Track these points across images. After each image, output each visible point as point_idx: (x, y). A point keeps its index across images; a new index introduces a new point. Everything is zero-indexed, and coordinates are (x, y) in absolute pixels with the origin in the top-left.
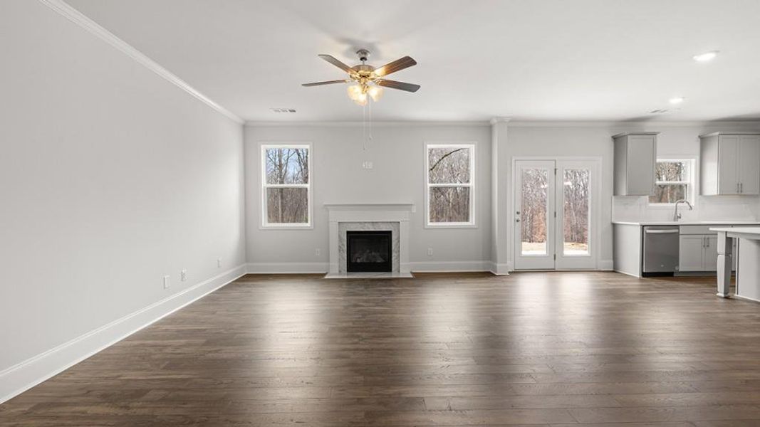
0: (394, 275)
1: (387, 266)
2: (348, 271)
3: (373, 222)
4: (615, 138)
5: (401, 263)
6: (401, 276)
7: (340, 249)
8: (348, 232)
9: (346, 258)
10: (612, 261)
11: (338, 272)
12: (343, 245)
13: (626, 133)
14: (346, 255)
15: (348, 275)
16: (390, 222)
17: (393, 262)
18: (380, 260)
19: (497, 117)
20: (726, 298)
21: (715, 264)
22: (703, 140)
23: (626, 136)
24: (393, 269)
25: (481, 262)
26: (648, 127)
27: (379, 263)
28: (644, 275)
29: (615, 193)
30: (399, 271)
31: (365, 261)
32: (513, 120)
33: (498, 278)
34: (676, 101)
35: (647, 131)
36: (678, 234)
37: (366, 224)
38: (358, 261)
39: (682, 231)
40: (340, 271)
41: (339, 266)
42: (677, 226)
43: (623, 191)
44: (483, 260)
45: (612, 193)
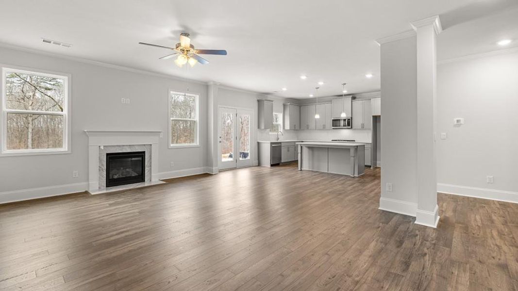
0: (146, 184)
1: (141, 178)
2: (107, 187)
3: (130, 145)
4: (258, 101)
5: (152, 174)
6: (152, 184)
7: (100, 169)
8: (108, 154)
9: (105, 176)
10: (257, 161)
11: (98, 188)
12: (103, 165)
13: (264, 99)
14: (105, 173)
15: (107, 190)
16: (144, 145)
17: (146, 174)
18: (134, 174)
19: (214, 82)
20: (301, 170)
21: (297, 158)
22: (285, 106)
23: (263, 101)
24: (146, 180)
25: (202, 168)
26: (269, 97)
27: (133, 177)
28: (272, 165)
29: (259, 127)
30: (151, 181)
31: (121, 176)
32: (221, 85)
33: (214, 176)
34: (284, 89)
35: (269, 99)
36: (281, 146)
37: (124, 147)
38: (116, 177)
39: (282, 145)
40: (99, 188)
41: (99, 184)
42: (280, 143)
43: (263, 127)
44: (203, 166)
45: (257, 127)
